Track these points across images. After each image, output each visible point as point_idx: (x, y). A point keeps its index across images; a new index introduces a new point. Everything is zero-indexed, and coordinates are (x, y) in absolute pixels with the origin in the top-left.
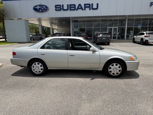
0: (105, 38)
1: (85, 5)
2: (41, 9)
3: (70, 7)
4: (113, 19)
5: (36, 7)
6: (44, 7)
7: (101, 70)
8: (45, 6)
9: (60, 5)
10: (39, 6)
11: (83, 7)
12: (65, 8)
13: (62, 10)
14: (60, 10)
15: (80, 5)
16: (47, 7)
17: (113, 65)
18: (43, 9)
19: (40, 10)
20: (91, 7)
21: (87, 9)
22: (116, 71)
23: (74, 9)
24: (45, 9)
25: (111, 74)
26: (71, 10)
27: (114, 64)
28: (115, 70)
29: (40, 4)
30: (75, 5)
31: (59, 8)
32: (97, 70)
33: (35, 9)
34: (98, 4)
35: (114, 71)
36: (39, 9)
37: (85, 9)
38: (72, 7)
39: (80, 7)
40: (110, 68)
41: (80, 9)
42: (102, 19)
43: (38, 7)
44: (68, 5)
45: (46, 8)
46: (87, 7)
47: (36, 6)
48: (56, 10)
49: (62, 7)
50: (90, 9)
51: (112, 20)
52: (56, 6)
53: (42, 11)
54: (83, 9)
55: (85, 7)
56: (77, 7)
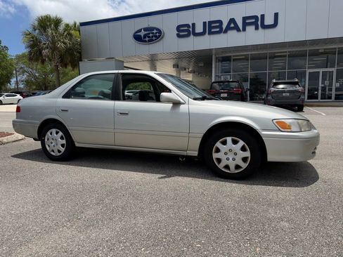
0: (288, 94)
1: (245, 19)
2: (149, 37)
3: (210, 28)
4: (321, 48)
5: (139, 34)
6: (155, 31)
7: (196, 154)
8: (158, 29)
9: (188, 26)
10: (145, 29)
11: (240, 25)
12: (199, 29)
13: (192, 36)
14: (188, 36)
15: (232, 21)
16: (159, 31)
17: (224, 143)
18: (152, 37)
19: (147, 39)
20: (259, 23)
21: (250, 29)
22: (234, 159)
23: (218, 30)
24: (156, 36)
25: (221, 166)
26: (211, 33)
27: (229, 139)
28: (231, 156)
29: (146, 26)
30: (220, 22)
31: (185, 31)
32: (184, 153)
33: (137, 38)
34: (276, 15)
35: (228, 159)
36: (145, 36)
37: (244, 30)
38: (213, 28)
39: (232, 25)
40: (218, 150)
41: (232, 29)
42: (290, 50)
43: (142, 33)
44: (205, 23)
45: (158, 34)
46: (250, 24)
47: (140, 31)
48: (178, 36)
49: (191, 29)
50: (257, 28)
51: (320, 51)
52: (178, 28)
53: (151, 41)
54: (238, 30)
55: (245, 24)
56: (224, 26)
